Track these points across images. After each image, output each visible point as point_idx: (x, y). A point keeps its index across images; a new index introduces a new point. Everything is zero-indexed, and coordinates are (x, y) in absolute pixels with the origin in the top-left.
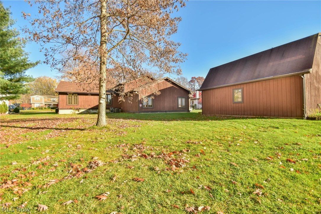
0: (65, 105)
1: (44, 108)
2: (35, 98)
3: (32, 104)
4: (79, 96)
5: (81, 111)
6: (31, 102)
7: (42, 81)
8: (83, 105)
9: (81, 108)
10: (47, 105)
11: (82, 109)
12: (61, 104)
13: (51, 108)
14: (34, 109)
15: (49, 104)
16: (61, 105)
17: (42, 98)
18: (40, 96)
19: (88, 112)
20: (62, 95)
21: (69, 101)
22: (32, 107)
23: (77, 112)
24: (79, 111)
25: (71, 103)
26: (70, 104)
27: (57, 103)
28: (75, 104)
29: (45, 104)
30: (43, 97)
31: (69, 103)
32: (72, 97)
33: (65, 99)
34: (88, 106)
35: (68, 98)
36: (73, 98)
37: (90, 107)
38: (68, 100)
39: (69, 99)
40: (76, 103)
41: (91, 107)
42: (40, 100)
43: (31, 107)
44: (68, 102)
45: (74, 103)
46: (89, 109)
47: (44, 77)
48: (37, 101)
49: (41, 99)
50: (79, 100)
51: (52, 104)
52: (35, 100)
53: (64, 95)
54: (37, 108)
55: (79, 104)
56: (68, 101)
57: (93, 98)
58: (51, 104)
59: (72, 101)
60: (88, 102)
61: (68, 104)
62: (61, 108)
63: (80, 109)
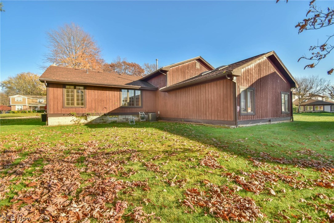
0: (59, 108)
1: (28, 111)
2: (16, 98)
3: (12, 107)
4: (87, 92)
5: (91, 118)
6: (11, 104)
7: (25, 78)
8: (93, 107)
9: (90, 112)
10: (32, 107)
11: (93, 115)
12: (52, 105)
13: (37, 111)
14: (14, 113)
15: (34, 107)
16: (52, 108)
17: (26, 99)
18: (23, 96)
19: (102, 119)
20: (55, 89)
21: (68, 100)
22: (12, 110)
23: (83, 121)
24: (86, 119)
25: (73, 104)
26: (70, 106)
27: (44, 105)
28: (80, 106)
29: (30, 107)
30: (26, 97)
31: (68, 104)
32: (72, 92)
33: (60, 97)
34: (103, 110)
35: (65, 94)
36: (76, 94)
37: (106, 112)
38: (65, 97)
39: (68, 96)
40: (82, 104)
41: (108, 112)
42: (22, 101)
43: (10, 110)
44: (66, 102)
45: (78, 104)
46: (105, 115)
47: (28, 73)
48: (18, 102)
49: (24, 100)
50: (87, 97)
51: (39, 106)
52: (16, 101)
53: (57, 88)
54: (18, 112)
55: (88, 106)
56: (66, 100)
57: (111, 95)
58: (37, 107)
59: (73, 100)
60: (102, 102)
61: (66, 105)
62: (52, 112)
63: (88, 114)
